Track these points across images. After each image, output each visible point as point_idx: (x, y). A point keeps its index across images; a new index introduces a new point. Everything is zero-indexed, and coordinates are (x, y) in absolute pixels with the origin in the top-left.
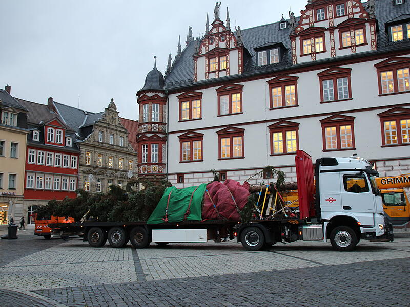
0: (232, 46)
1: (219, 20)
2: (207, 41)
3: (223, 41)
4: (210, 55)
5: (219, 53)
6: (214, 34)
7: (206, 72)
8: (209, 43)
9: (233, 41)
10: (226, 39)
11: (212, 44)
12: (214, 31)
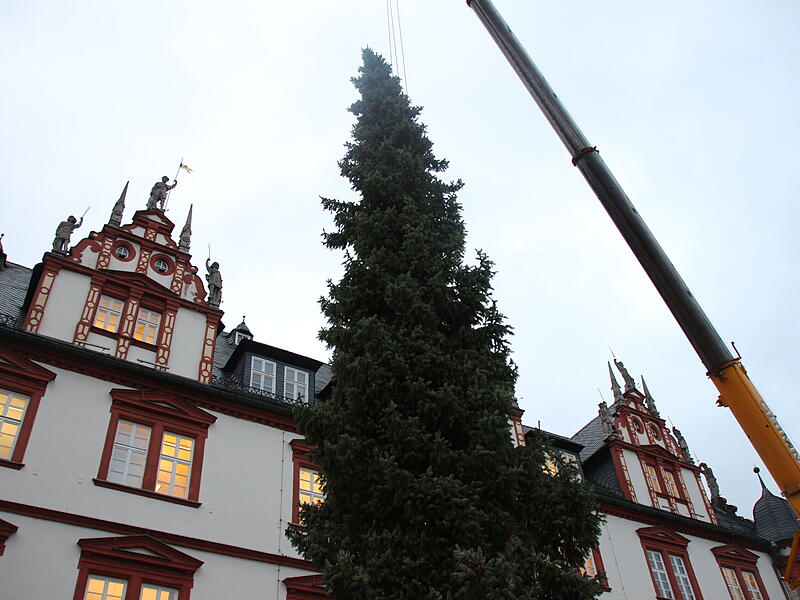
0: (190, 298)
1: (160, 213)
2: (109, 243)
3: (161, 272)
4: (109, 284)
5: (146, 294)
6: (137, 240)
7: (81, 322)
8: (113, 251)
9: (193, 287)
10: (173, 270)
11: (121, 258)
12: (139, 232)
